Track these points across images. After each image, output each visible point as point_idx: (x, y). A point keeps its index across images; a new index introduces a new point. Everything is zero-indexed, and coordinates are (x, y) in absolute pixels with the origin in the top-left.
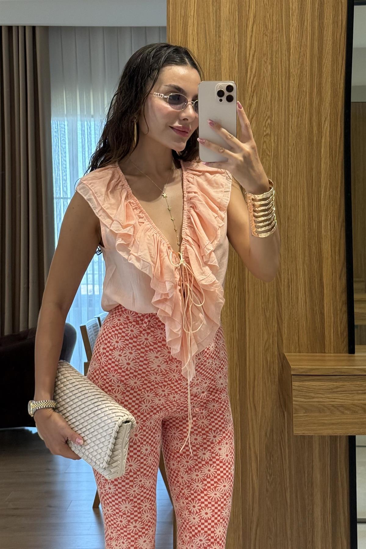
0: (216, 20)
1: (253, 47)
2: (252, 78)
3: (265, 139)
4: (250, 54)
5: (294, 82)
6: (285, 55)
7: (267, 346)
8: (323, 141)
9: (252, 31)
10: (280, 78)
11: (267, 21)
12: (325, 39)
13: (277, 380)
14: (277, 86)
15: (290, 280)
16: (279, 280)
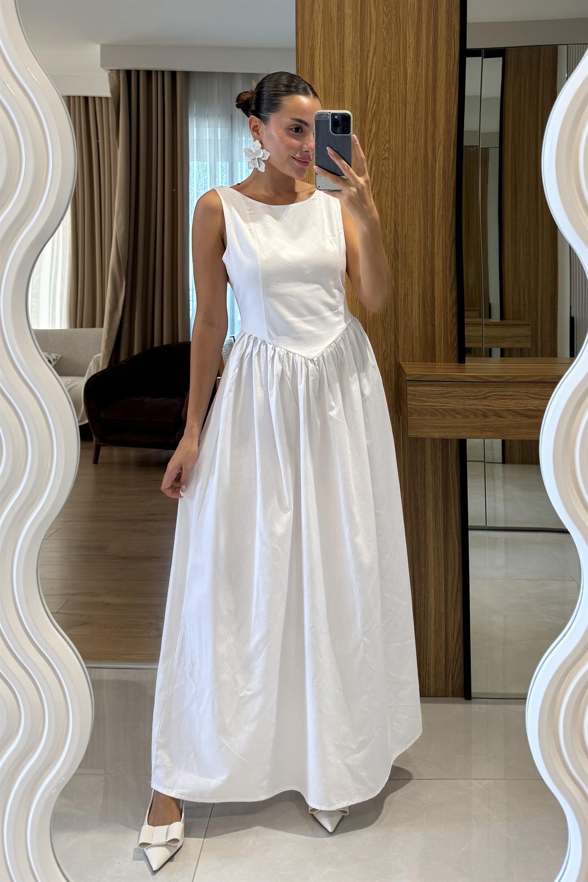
0: (340, 51)
1: (373, 76)
2: (372, 105)
3: (384, 162)
4: (370, 83)
5: (410, 108)
6: (402, 83)
7: (385, 355)
8: (438, 163)
9: (373, 62)
10: (397, 105)
11: (386, 53)
12: (439, 69)
13: (393, 386)
14: (395, 112)
15: (406, 292)
16: (397, 294)
